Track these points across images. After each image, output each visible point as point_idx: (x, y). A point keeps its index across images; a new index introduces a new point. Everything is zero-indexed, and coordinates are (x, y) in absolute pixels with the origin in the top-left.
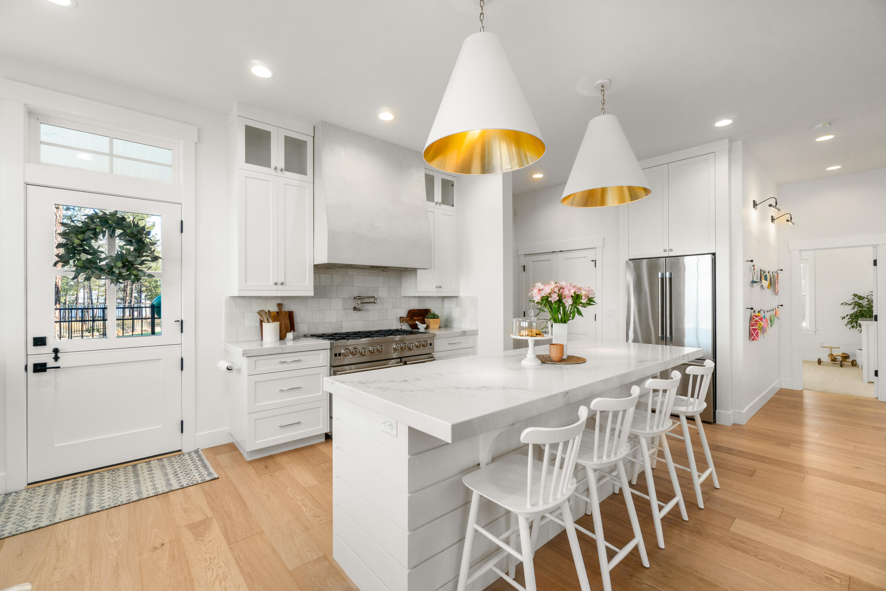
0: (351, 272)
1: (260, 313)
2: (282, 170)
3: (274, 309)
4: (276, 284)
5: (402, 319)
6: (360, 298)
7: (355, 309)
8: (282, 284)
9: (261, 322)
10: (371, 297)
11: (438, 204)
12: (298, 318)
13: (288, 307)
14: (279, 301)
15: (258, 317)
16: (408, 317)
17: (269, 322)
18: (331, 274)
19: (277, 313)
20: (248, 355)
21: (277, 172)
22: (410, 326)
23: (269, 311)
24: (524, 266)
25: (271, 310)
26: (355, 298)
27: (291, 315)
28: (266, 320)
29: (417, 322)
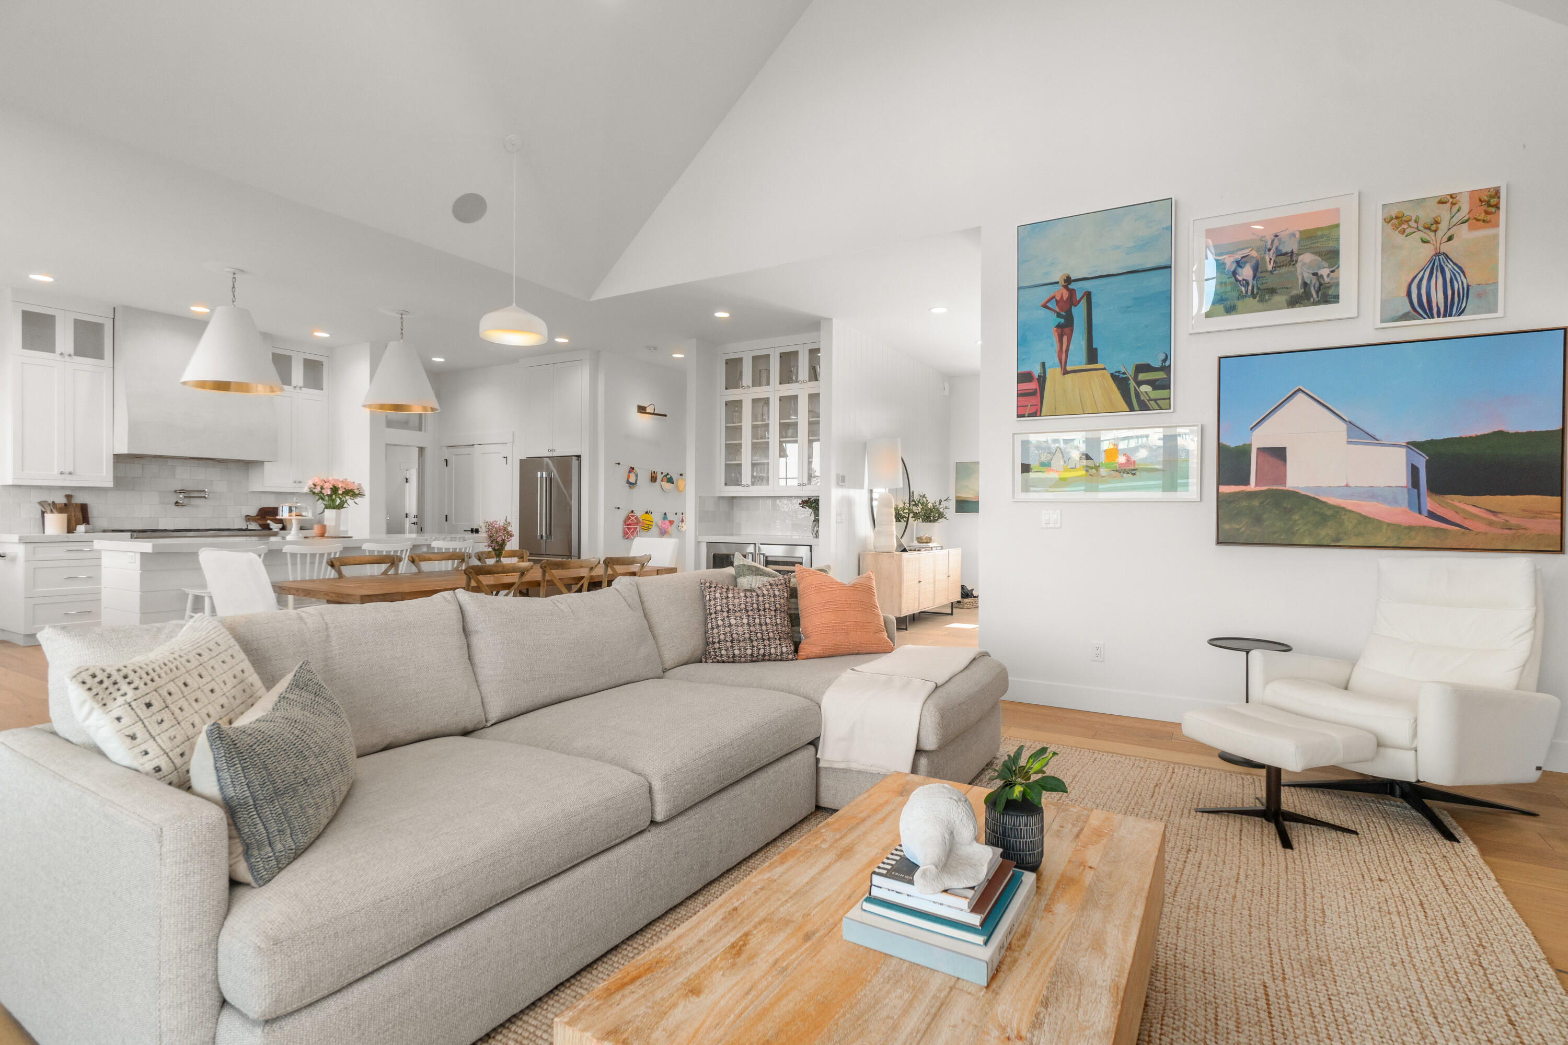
0: (170, 462)
1: (41, 503)
2: (70, 355)
3: (61, 500)
4: (62, 473)
5: (248, 518)
6: (182, 491)
7: (177, 503)
8: (70, 473)
9: (43, 513)
10: (200, 491)
11: (298, 389)
12: (93, 512)
13: (79, 499)
14: (68, 492)
15: (39, 508)
16: (257, 515)
17: (52, 512)
18: (143, 465)
19: (65, 505)
20: (23, 541)
21: (64, 357)
22: (261, 525)
23: (53, 502)
24: (446, 461)
25: (57, 501)
26: (176, 491)
27: (84, 508)
28: (49, 511)
29: (269, 522)
